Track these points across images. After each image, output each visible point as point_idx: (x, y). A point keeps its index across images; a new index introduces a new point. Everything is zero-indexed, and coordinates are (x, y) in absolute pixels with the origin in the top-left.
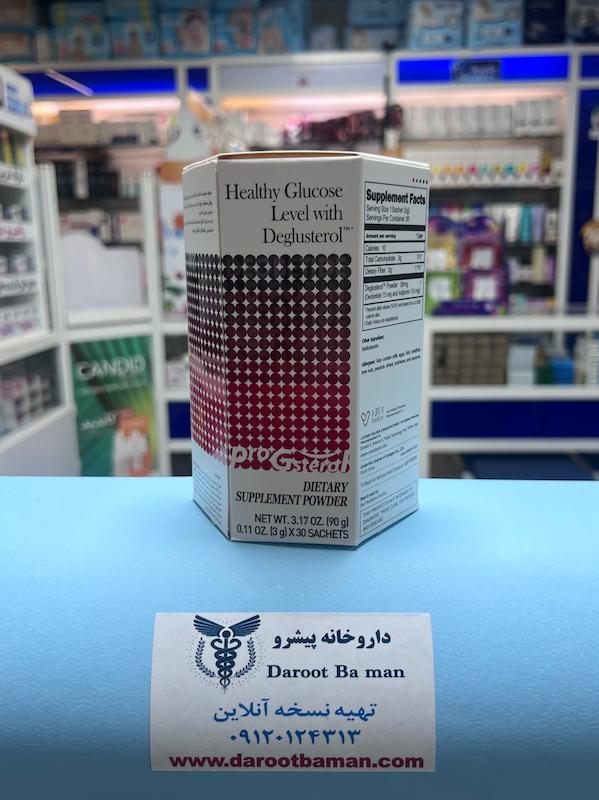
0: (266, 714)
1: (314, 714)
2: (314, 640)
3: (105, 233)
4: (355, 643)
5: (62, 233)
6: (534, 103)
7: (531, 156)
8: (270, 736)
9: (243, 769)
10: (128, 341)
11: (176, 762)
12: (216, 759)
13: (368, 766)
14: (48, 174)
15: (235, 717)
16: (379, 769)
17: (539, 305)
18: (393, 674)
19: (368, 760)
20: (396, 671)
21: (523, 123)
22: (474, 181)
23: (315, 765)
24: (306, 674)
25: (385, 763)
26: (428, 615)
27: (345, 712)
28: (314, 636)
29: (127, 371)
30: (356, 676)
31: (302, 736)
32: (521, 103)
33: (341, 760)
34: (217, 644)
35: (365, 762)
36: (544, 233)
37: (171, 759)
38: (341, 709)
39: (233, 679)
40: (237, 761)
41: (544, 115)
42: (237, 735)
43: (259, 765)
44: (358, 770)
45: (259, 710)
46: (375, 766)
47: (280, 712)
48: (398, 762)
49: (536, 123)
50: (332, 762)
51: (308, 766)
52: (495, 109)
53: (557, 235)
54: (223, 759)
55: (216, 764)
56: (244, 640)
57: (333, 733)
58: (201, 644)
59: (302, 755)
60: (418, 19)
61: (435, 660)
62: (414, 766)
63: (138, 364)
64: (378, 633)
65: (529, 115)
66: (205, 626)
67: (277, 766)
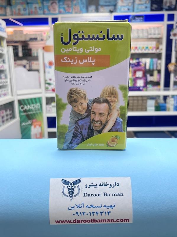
0: (83, 207)
1: (97, 207)
2: (97, 186)
3: (28, 67)
4: (109, 186)
5: (15, 67)
6: (154, 28)
7: (153, 44)
8: (84, 214)
9: (77, 223)
10: (35, 99)
11: (57, 222)
12: (69, 221)
13: (113, 222)
14: (11, 49)
15: (74, 208)
16: (116, 222)
17: (156, 88)
18: (120, 195)
19: (113, 220)
20: (121, 194)
21: (151, 34)
22: (137, 51)
23: (98, 222)
24: (95, 195)
25: (118, 221)
26: (130, 177)
27: (107, 206)
28: (97, 184)
29: (35, 108)
30: (109, 196)
31: (94, 213)
32: (150, 28)
33: (105, 220)
34: (68, 187)
35: (112, 221)
36: (157, 67)
37: (56, 221)
38: (105, 205)
39: (73, 197)
40: (75, 221)
41: (157, 32)
42: (75, 214)
43: (81, 222)
44: (110, 223)
45: (81, 206)
46: (115, 221)
47: (87, 207)
48: (122, 220)
49: (154, 34)
50: (103, 221)
51: (96, 222)
52: (143, 30)
53: (161, 67)
54: (71, 221)
55: (69, 222)
56: (76, 186)
57: (103, 212)
58: (64, 187)
59: (94, 219)
60: (120, 4)
61: (132, 190)
62: (127, 221)
63: (38, 106)
64: (115, 183)
65: (152, 32)
66: (65, 182)
67: (87, 222)
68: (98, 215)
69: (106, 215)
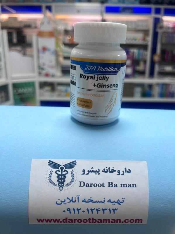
0: (78, 202)
4: (116, 173)
6: (142, 21)
7: (140, 36)
8: (79, 211)
9: (68, 223)
11: (39, 221)
14: (5, 33)
15: (65, 203)
16: (124, 223)
18: (132, 186)
19: (120, 220)
21: (138, 26)
24: (95, 185)
25: (127, 221)
26: (146, 162)
29: (29, 91)
31: (93, 211)
34: (58, 172)
39: (65, 187)
40: (66, 220)
44: (116, 224)
45: (75, 200)
47: (84, 201)
50: (105, 221)
51: (95, 222)
53: (146, 58)
55: (56, 221)
56: (69, 171)
58: (51, 172)
62: (139, 222)
64: (126, 169)
65: (140, 24)
66: (53, 165)
67: (82, 222)
68: (99, 213)
69: (110, 213)
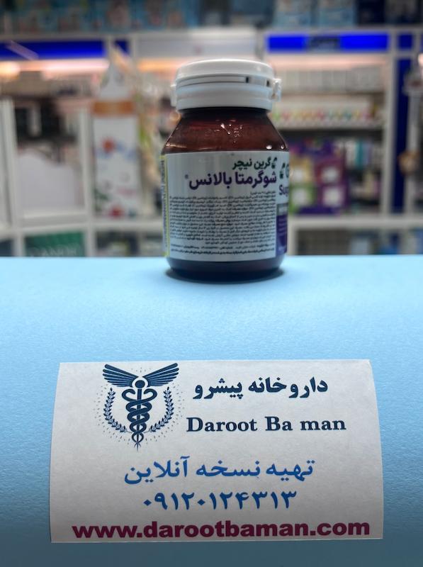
0: (186, 474)
1: (242, 473)
2: (239, 390)
4: (287, 392)
5: (19, 147)
8: (190, 500)
11: (81, 532)
12: (127, 528)
13: (305, 533)
15: (149, 478)
18: (332, 426)
19: (305, 527)
20: (336, 423)
22: (321, 125)
25: (325, 529)
26: (368, 361)
28: (240, 385)
30: (290, 429)
31: (228, 500)
33: (274, 527)
34: (129, 395)
35: (302, 529)
37: (75, 528)
38: (273, 467)
39: (147, 434)
40: (152, 530)
42: (152, 500)
45: (178, 470)
46: (313, 533)
47: (202, 471)
48: (340, 529)
54: (135, 528)
56: (160, 390)
57: (265, 495)
58: (111, 396)
59: (228, 523)
60: (281, 8)
61: (379, 410)
62: (358, 532)
64: (313, 381)
66: (115, 376)
67: (199, 535)
68: (243, 506)
69: (276, 506)
